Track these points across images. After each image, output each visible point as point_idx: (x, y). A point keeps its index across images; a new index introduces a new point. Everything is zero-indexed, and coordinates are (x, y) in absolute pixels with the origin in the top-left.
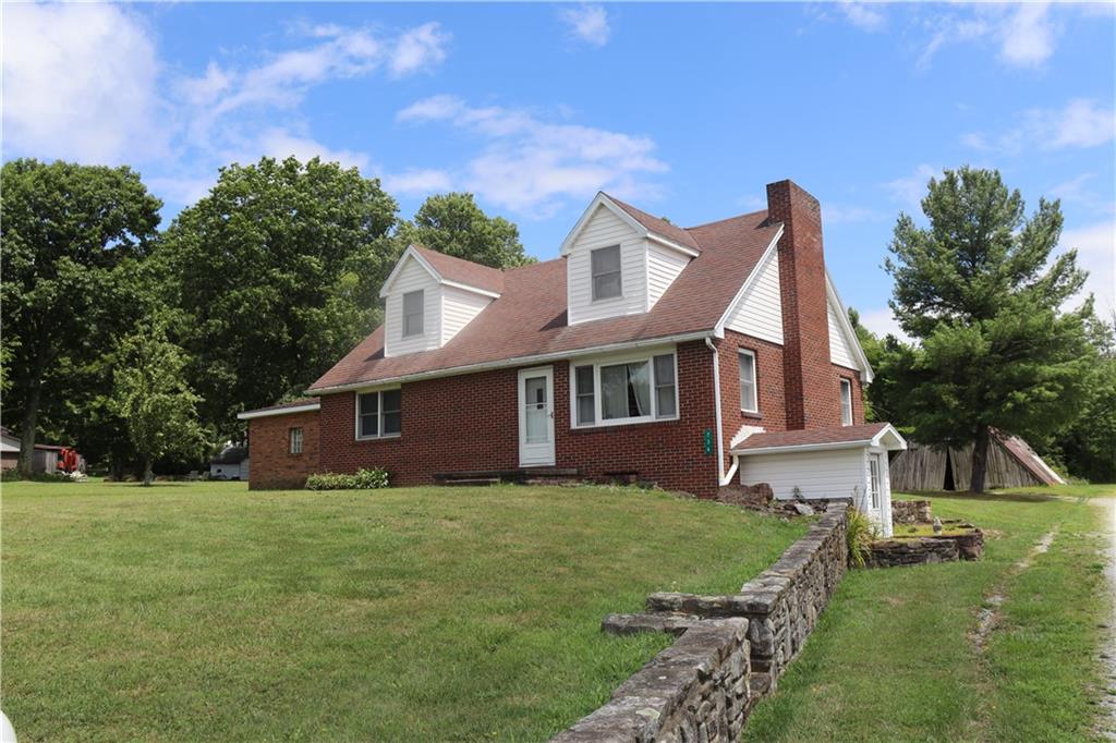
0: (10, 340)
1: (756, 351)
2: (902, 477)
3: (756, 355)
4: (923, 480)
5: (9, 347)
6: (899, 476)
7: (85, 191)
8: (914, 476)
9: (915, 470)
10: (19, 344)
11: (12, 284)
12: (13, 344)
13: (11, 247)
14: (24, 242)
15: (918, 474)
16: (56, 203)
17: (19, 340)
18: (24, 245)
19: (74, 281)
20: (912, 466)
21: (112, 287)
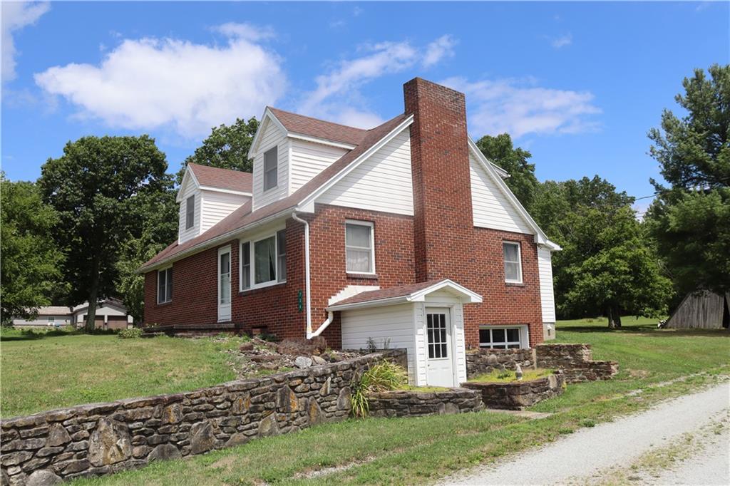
0: (65, 248)
1: (374, 222)
2: (688, 318)
3: (374, 225)
4: (705, 319)
5: (64, 252)
6: (686, 317)
7: (112, 151)
8: (698, 317)
9: (698, 312)
10: (70, 250)
11: (68, 212)
12: (67, 250)
13: (66, 190)
14: (76, 186)
15: (701, 315)
16: (94, 160)
17: (70, 247)
18: (76, 188)
19: (103, 209)
20: (696, 309)
21: (125, 210)
